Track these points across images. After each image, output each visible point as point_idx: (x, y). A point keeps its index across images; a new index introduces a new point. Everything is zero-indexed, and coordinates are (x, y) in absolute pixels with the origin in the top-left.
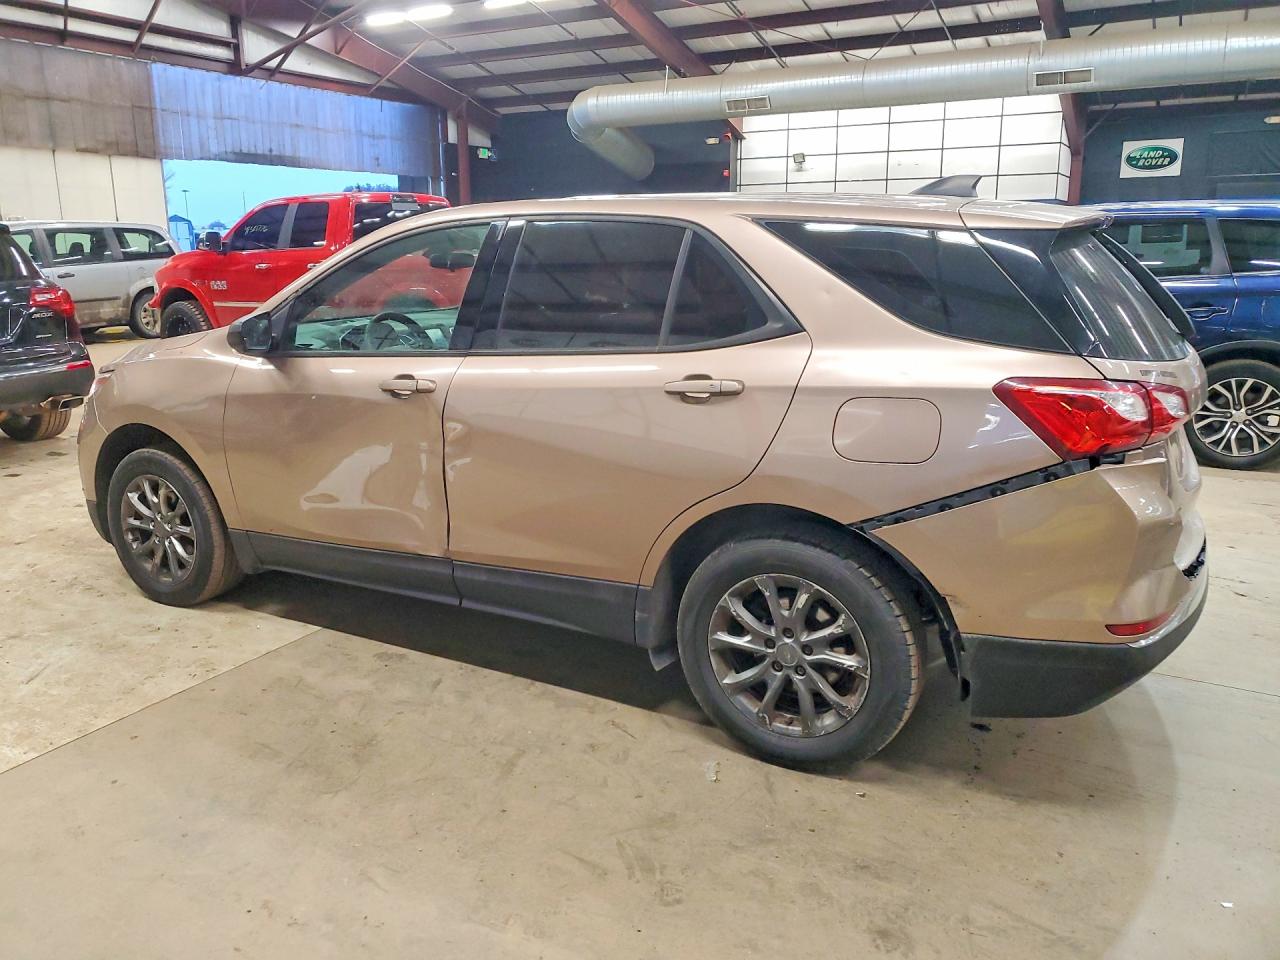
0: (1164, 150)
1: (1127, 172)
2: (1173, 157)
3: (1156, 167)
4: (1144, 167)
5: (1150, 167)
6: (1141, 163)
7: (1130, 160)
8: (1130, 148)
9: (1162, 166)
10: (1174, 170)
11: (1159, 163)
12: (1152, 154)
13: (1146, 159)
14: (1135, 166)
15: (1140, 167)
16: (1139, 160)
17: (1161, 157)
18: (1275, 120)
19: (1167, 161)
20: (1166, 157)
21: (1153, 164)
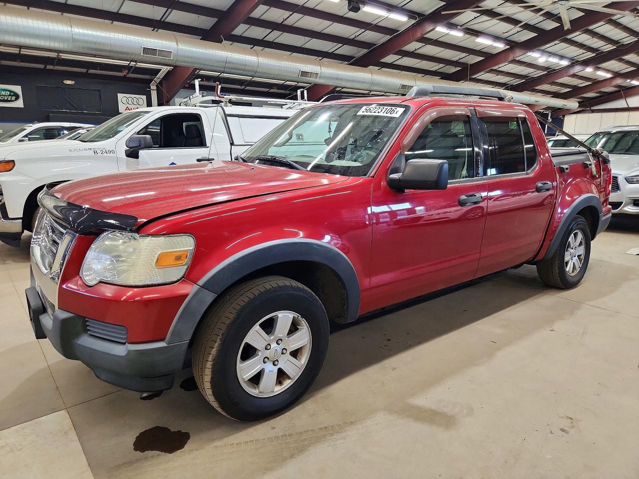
0: (10, 91)
2: (17, 97)
3: (7, 101)
5: (5, 101)
9: (11, 101)
10: (20, 104)
11: (9, 99)
12: (2, 93)
17: (8, 96)
18: (69, 82)
19: (14, 98)
20: (12, 96)
21: (6, 99)
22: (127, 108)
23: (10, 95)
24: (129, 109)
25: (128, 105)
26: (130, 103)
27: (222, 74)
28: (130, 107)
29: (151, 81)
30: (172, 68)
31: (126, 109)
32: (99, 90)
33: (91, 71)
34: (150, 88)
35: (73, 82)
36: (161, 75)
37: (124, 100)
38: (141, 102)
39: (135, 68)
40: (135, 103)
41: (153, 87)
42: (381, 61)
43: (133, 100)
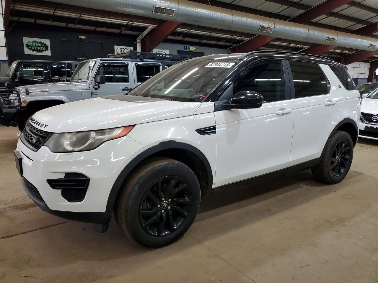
0: (42, 44)
1: (27, 51)
2: (47, 48)
3: (40, 51)
4: (34, 50)
5: (38, 51)
6: (33, 48)
7: (28, 46)
8: (26, 40)
9: (42, 51)
10: (48, 53)
11: (41, 49)
12: (37, 45)
13: (35, 46)
14: (31, 49)
15: (33, 50)
16: (32, 47)
18: (82, 37)
19: (44, 49)
20: (43, 47)
21: (39, 49)
23: (42, 46)
26: (122, 52)
27: (191, 31)
30: (157, 26)
32: (102, 43)
33: (99, 29)
34: (136, 41)
35: (85, 37)
36: (146, 32)
37: (119, 50)
39: (130, 27)
41: (139, 41)
42: (312, 21)
43: (124, 51)
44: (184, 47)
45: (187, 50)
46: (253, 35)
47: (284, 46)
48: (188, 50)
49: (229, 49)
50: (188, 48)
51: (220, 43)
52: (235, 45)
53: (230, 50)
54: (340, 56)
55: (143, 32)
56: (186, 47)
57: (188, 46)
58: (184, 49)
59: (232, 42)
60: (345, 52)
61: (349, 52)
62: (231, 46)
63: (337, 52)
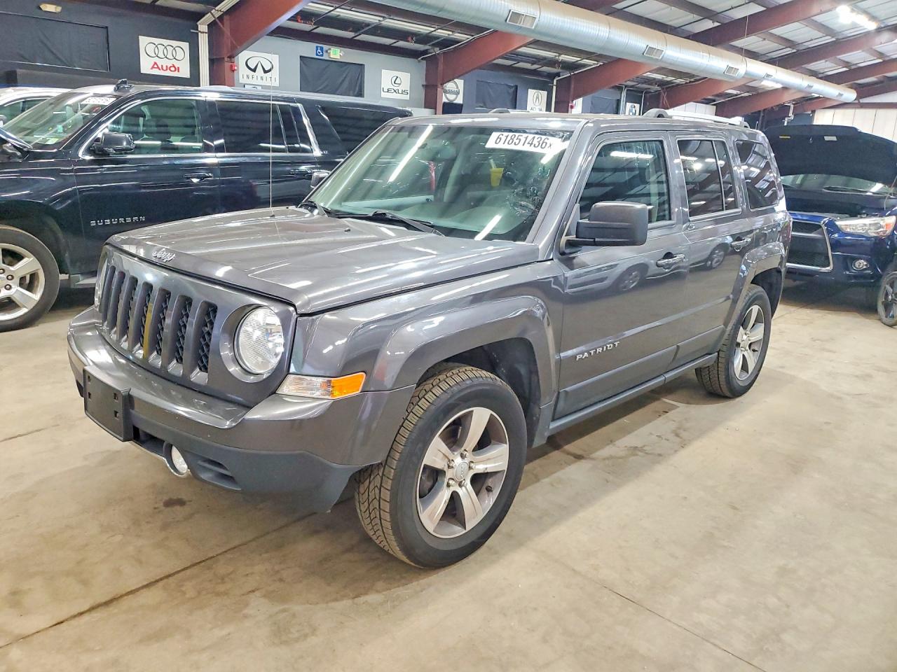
18: (50, 8)
22: (155, 65)
24: (158, 68)
25: (156, 59)
26: (161, 55)
28: (160, 62)
29: (199, 16)
31: (153, 67)
32: (106, 27)
34: (196, 28)
35: (59, 9)
37: (150, 49)
38: (180, 54)
40: (170, 56)
41: (203, 26)
43: (165, 50)
44: (317, 50)
45: (322, 55)
46: (481, 29)
47: (545, 58)
48: (325, 57)
49: (422, 59)
50: (327, 51)
51: (401, 44)
52: (437, 50)
53: (425, 62)
54: (659, 88)
55: (216, 6)
56: (322, 49)
57: (325, 47)
58: (317, 55)
59: (431, 43)
60: (669, 79)
61: (679, 81)
62: (425, 52)
63: (654, 79)
